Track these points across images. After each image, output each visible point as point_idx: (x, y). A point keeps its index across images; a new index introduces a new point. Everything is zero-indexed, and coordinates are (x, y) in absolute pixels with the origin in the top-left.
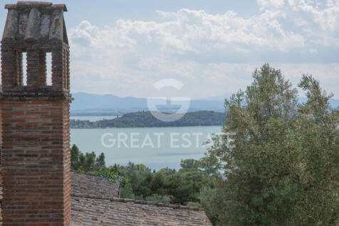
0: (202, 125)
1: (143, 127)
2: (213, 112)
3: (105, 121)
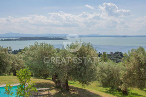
3: (16, 39)
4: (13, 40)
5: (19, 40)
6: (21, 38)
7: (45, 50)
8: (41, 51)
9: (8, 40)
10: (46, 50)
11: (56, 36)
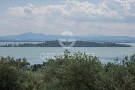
0: (78, 46)
1: (53, 47)
2: (82, 41)
3: (39, 44)
4: (32, 46)
5: (43, 46)
6: (47, 42)
7: (81, 65)
8: (74, 67)
9: (25, 45)
10: (84, 67)
11: (110, 41)
